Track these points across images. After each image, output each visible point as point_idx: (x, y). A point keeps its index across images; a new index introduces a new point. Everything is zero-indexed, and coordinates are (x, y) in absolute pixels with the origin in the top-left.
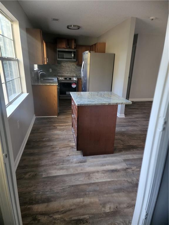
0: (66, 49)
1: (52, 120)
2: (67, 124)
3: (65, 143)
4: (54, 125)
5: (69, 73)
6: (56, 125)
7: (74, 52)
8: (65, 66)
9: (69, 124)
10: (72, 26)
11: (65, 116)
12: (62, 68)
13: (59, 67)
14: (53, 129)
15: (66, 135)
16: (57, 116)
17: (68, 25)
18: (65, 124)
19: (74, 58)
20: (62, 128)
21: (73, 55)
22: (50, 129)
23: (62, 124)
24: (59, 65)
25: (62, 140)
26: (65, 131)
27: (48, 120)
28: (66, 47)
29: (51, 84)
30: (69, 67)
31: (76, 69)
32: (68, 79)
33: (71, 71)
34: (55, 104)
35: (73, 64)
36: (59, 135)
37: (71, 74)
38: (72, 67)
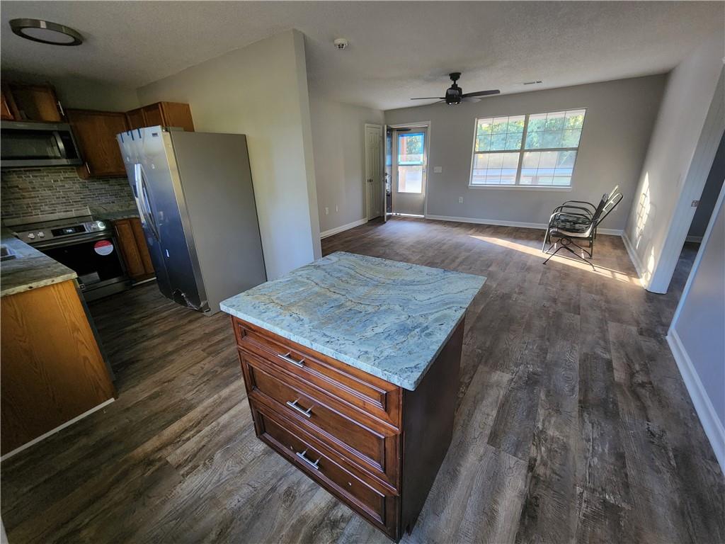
0: (15, 120)
1: (101, 432)
2: (194, 414)
3: (282, 526)
4: (139, 452)
5: (60, 207)
6: (149, 446)
7: (64, 134)
9: (199, 408)
10: (43, 25)
11: (148, 382)
14: (154, 481)
15: (243, 471)
16: (112, 400)
17: (14, 18)
18: (185, 419)
19: (69, 152)
20: (191, 446)
22: (141, 495)
23: (176, 427)
25: (257, 516)
26: (218, 456)
27: (83, 441)
28: (12, 113)
29: (34, 285)
30: (50, 188)
31: (88, 192)
32: (70, 231)
33: (64, 200)
34: (86, 358)
35: (66, 175)
36: (213, 500)
37: (72, 211)
38: (67, 186)
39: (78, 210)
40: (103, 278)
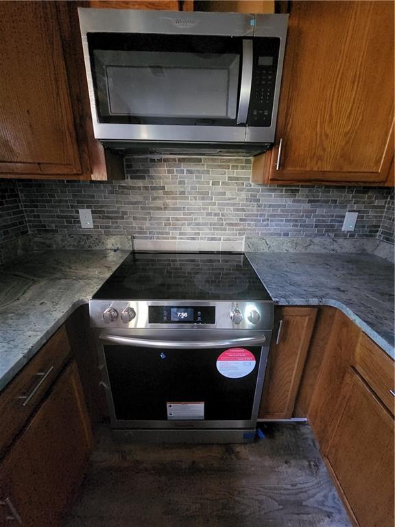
5: (206, 231)
7: (265, 47)
8: (178, 188)
12: (159, 203)
13: (139, 198)
21: (246, 90)
24: (140, 183)
30: (204, 195)
31: (254, 209)
33: (215, 219)
35: (235, 173)
37: (220, 239)
38: (228, 195)
39: (229, 239)
40: (209, 414)
